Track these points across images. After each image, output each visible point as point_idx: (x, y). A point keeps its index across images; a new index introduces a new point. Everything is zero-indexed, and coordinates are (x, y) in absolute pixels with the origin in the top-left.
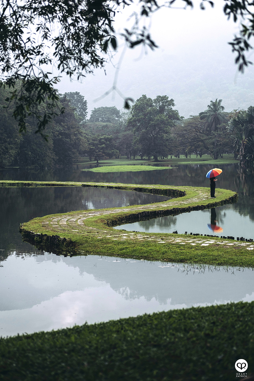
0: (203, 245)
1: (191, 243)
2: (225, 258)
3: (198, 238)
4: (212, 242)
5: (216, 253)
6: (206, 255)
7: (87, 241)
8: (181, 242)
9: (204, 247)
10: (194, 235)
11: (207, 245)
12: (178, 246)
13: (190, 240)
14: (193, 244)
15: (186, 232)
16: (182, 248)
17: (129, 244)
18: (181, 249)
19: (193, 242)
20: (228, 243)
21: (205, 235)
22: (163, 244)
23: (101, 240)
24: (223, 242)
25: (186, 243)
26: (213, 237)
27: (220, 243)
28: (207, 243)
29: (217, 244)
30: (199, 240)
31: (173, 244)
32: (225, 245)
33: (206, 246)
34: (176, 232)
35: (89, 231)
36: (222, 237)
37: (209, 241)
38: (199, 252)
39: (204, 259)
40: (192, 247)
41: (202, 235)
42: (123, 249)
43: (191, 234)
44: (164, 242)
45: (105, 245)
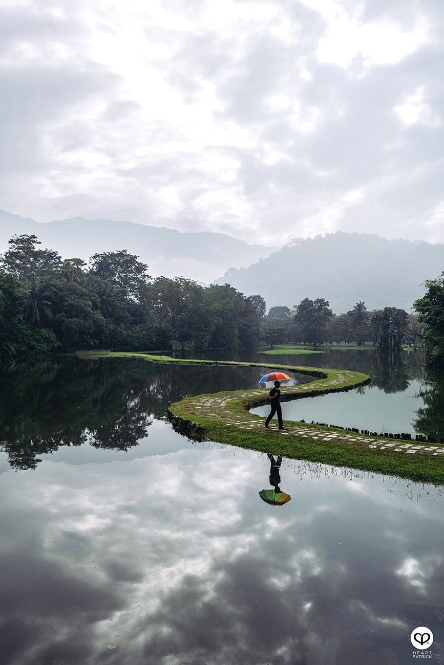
0: (325, 439)
1: (314, 436)
2: (344, 458)
3: (322, 429)
4: (335, 435)
5: (336, 451)
6: (325, 453)
7: (215, 428)
8: (304, 434)
9: (325, 441)
10: (320, 424)
11: (329, 439)
12: (300, 439)
13: (313, 433)
14: (315, 438)
15: (313, 422)
16: (303, 442)
17: (254, 434)
18: (302, 444)
19: (315, 436)
20: (350, 438)
21: (331, 426)
22: (285, 435)
23: (229, 427)
24: (345, 437)
25: (309, 435)
26: (339, 428)
27: (343, 438)
28: (329, 438)
29: (339, 439)
30: (322, 433)
31: (296, 436)
32: (347, 441)
33: (328, 441)
34: (303, 421)
35: (222, 416)
36: (346, 428)
37: (331, 434)
38: (319, 449)
39: (323, 458)
40: (314, 441)
41: (327, 425)
42: (246, 440)
43: (318, 423)
44: (287, 434)
45: (230, 434)
